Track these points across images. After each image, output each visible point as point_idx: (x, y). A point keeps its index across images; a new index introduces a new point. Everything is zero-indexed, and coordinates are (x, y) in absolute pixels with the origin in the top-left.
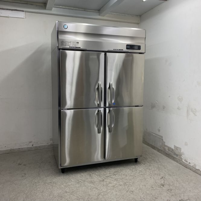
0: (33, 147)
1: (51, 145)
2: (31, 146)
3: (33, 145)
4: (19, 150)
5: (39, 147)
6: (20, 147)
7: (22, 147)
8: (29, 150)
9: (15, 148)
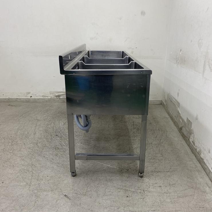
0: (32, 99)
1: (51, 98)
2: (30, 98)
3: (31, 97)
4: (17, 100)
5: (38, 99)
6: (18, 97)
7: (20, 98)
8: (28, 101)
9: (13, 97)
